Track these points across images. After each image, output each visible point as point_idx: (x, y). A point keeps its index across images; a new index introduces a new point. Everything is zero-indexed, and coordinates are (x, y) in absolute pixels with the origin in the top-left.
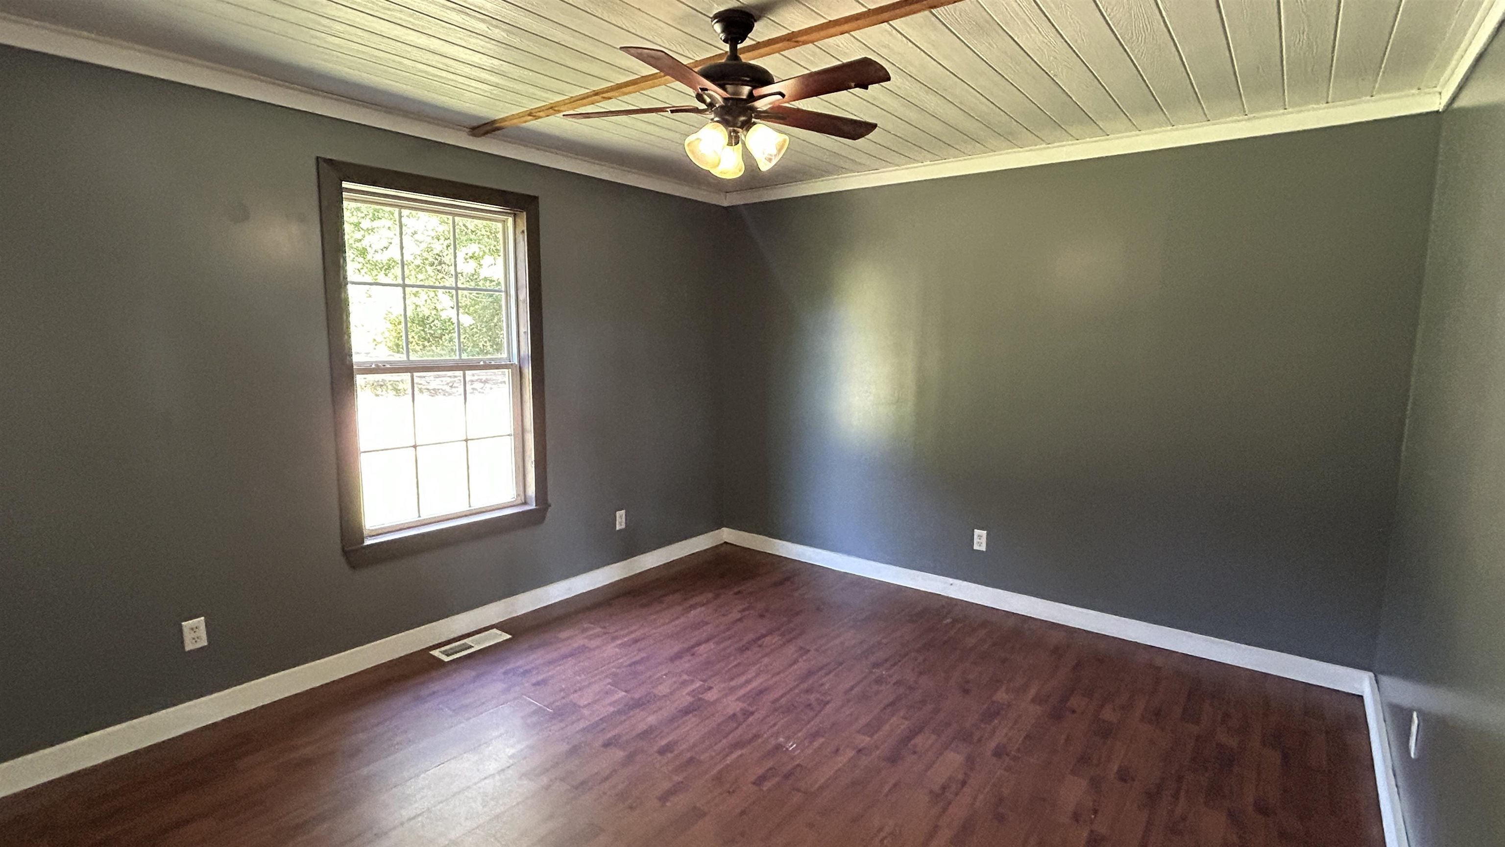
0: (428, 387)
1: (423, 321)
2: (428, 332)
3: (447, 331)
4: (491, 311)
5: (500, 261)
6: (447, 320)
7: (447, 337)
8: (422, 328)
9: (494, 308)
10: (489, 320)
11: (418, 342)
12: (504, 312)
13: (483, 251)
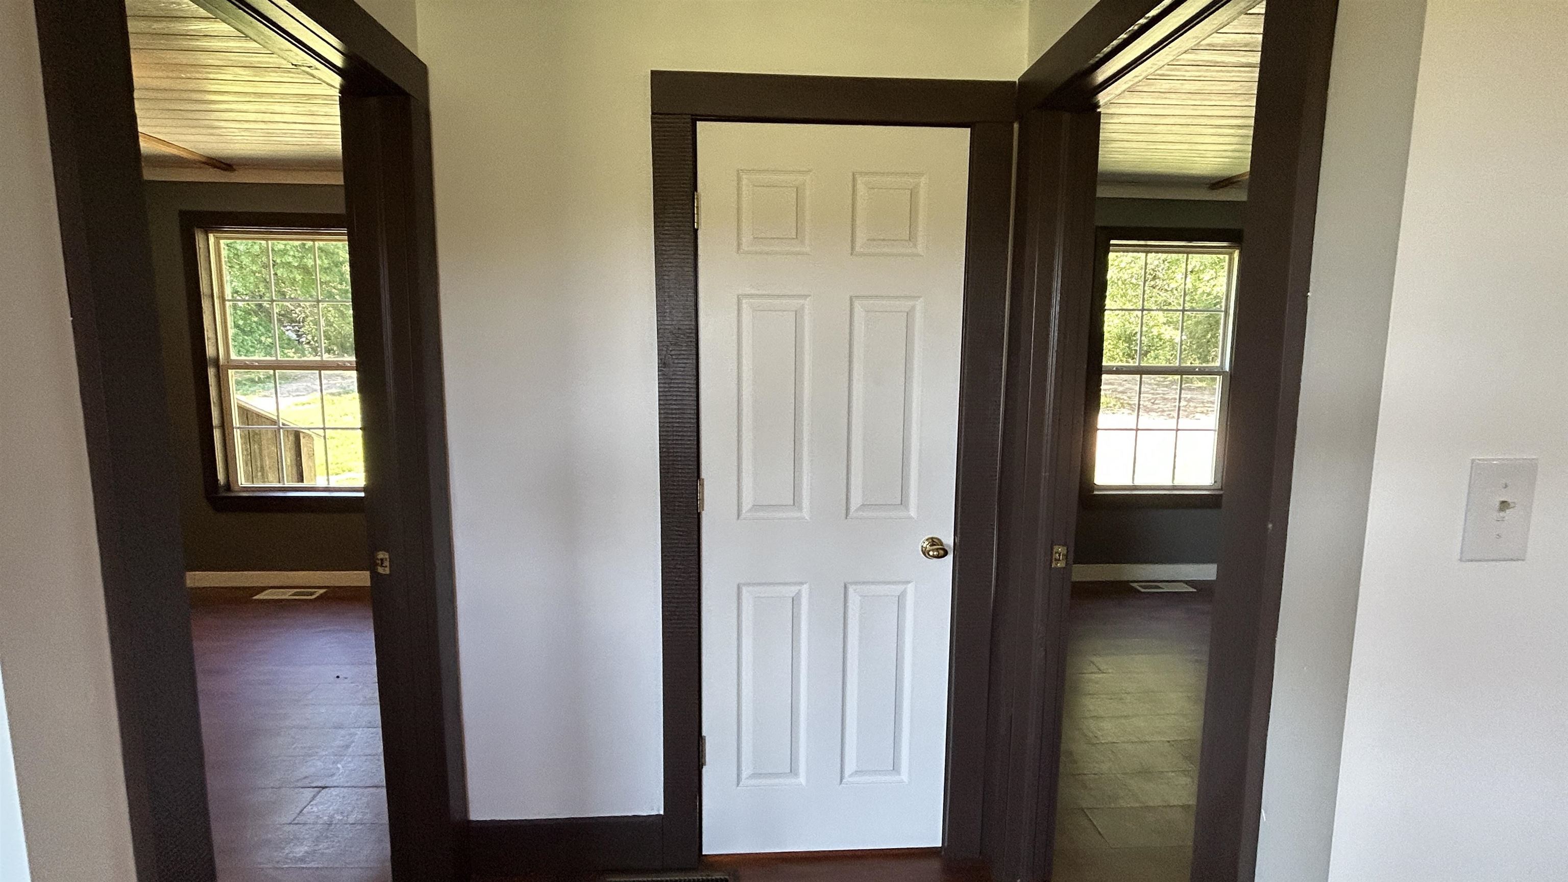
0: (1130, 402)
1: (1130, 338)
2: (1133, 348)
3: (1154, 348)
4: (1205, 326)
5: (1224, 273)
6: (1155, 337)
7: (1152, 353)
8: (1127, 345)
9: (1209, 324)
10: (1202, 336)
11: (1122, 359)
12: (1221, 331)
13: (1205, 265)
